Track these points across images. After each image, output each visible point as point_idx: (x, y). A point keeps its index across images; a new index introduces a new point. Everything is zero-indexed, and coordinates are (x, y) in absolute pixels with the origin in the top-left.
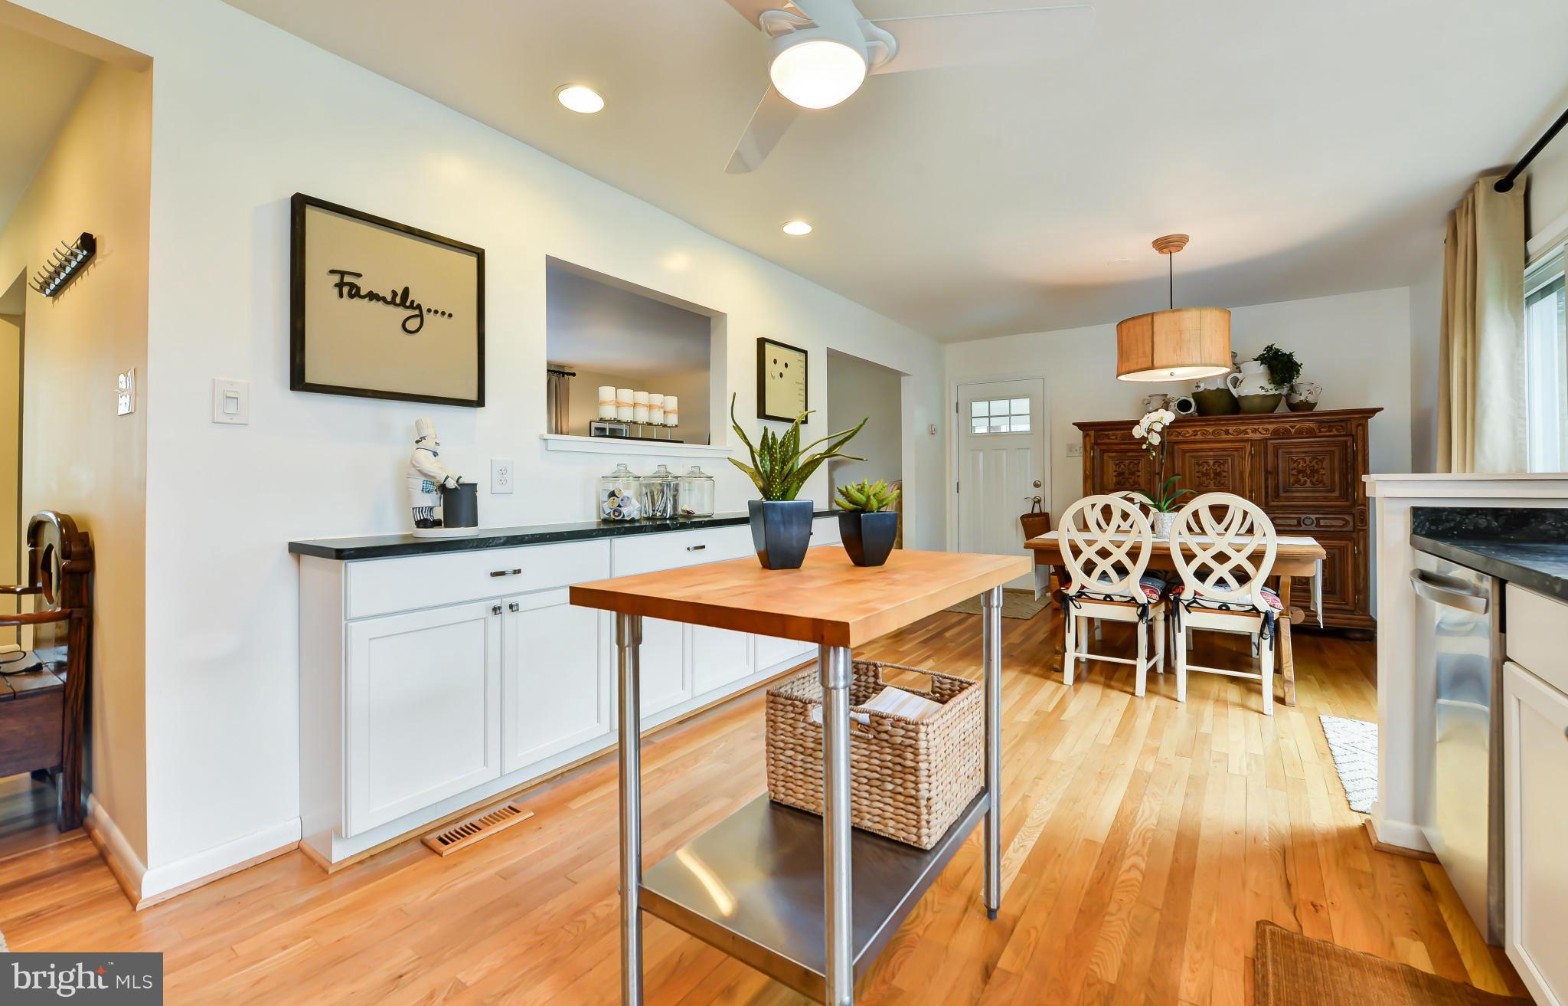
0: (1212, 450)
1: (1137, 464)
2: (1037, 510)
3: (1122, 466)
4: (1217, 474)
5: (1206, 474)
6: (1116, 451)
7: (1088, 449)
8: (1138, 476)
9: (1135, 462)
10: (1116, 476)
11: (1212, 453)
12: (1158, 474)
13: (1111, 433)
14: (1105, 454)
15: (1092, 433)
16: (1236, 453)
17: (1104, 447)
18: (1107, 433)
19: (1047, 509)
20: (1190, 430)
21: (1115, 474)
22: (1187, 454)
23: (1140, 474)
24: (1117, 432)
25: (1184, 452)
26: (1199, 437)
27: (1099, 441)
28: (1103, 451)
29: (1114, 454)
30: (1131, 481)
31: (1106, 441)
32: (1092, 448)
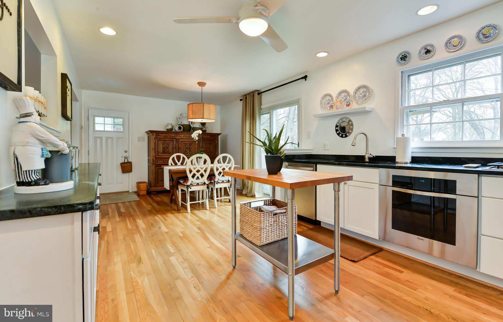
0: (188, 141)
1: (169, 145)
2: (126, 161)
3: (164, 145)
4: (190, 148)
5: (187, 148)
6: (162, 140)
7: (153, 139)
8: (169, 149)
9: (168, 144)
10: (162, 149)
11: (188, 142)
12: (175, 148)
13: (161, 134)
14: (159, 141)
15: (155, 134)
16: (194, 143)
17: (159, 139)
18: (159, 134)
19: (130, 161)
20: (183, 135)
21: (162, 148)
22: (182, 142)
23: (169, 148)
24: (163, 134)
25: (182, 141)
26: (185, 137)
27: (157, 137)
28: (158, 140)
29: (162, 141)
30: (167, 150)
31: (159, 137)
32: (155, 139)
